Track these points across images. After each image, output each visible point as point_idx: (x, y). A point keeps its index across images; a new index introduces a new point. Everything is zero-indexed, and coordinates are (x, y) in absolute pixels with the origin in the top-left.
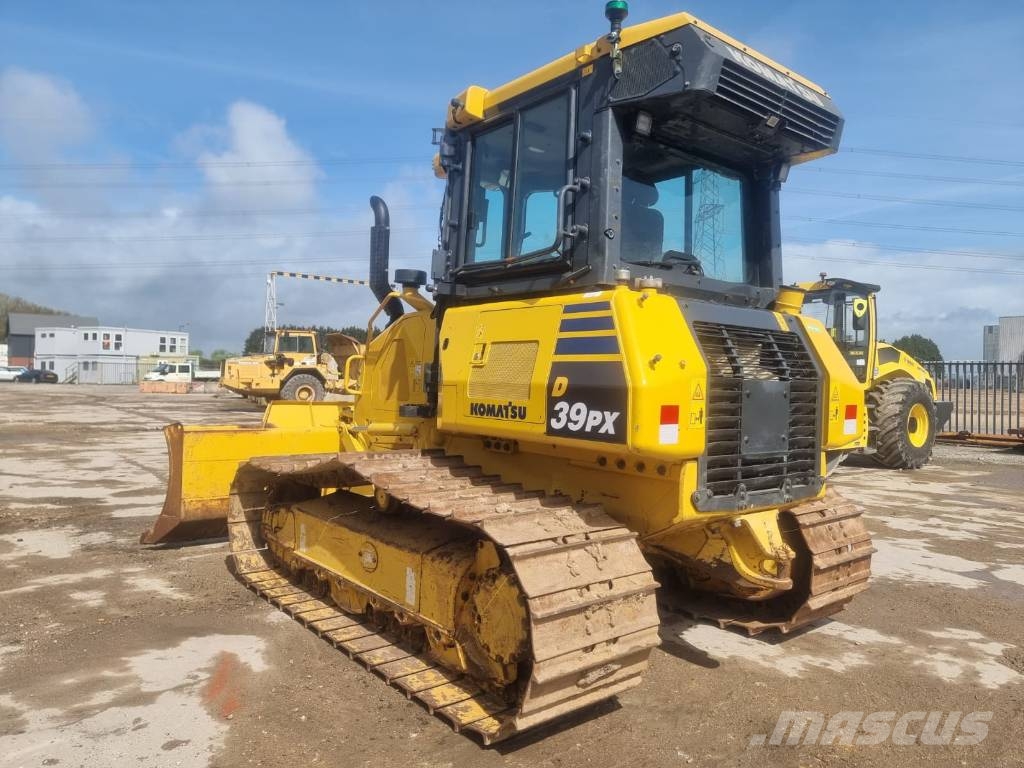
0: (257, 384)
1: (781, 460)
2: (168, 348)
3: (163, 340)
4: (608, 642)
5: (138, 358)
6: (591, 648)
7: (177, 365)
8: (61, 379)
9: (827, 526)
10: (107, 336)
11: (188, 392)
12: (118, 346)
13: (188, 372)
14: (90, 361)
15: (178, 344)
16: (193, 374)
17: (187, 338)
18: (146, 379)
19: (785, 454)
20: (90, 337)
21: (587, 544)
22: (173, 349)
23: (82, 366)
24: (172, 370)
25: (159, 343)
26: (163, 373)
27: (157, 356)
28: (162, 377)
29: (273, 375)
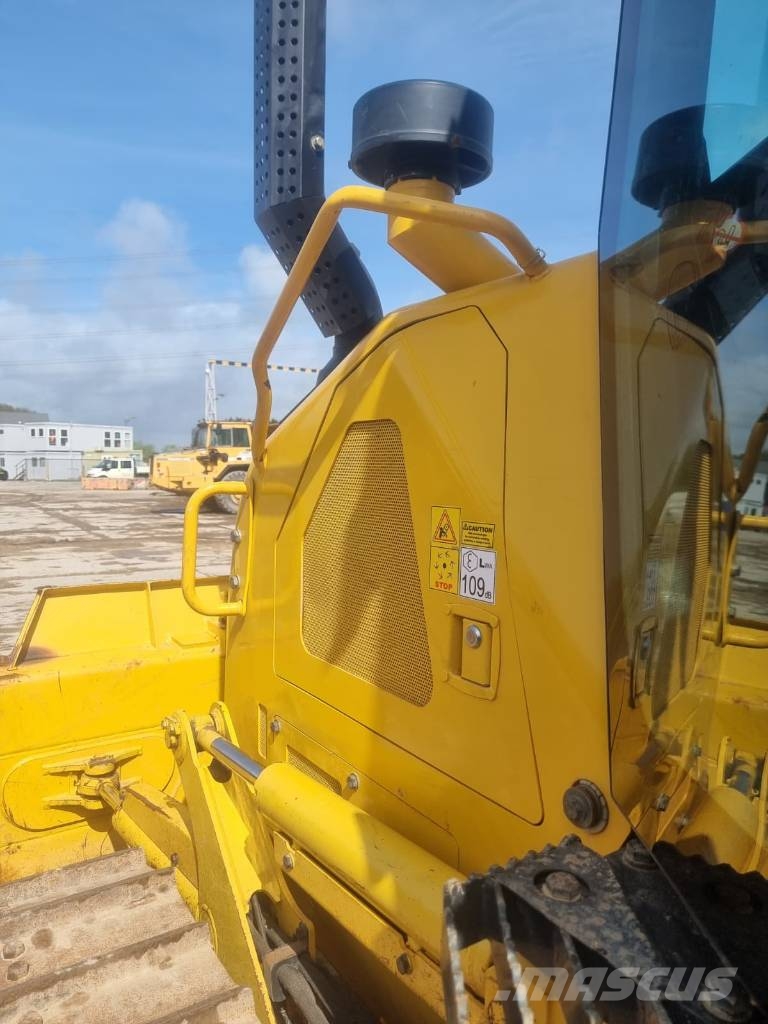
0: (189, 483)
2: (112, 443)
3: (107, 435)
5: (83, 453)
7: (119, 460)
8: (11, 477)
10: (52, 432)
11: (129, 489)
12: (64, 442)
13: (130, 467)
14: (38, 457)
15: (122, 438)
16: (135, 469)
17: (131, 432)
18: (89, 476)
20: (37, 433)
22: (117, 443)
23: (30, 463)
24: (115, 465)
25: (104, 438)
26: (106, 469)
27: (101, 452)
28: (104, 473)
29: (206, 472)
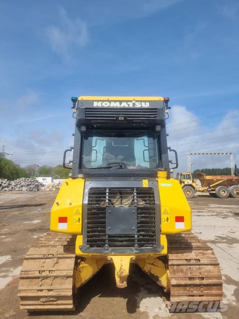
1: (134, 237)
4: (48, 290)
6: (41, 290)
9: (188, 267)
19: (136, 234)
21: (53, 258)
